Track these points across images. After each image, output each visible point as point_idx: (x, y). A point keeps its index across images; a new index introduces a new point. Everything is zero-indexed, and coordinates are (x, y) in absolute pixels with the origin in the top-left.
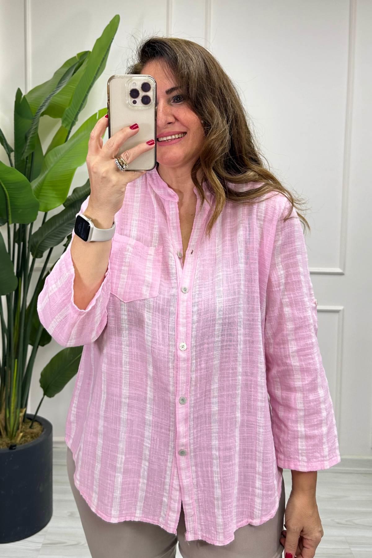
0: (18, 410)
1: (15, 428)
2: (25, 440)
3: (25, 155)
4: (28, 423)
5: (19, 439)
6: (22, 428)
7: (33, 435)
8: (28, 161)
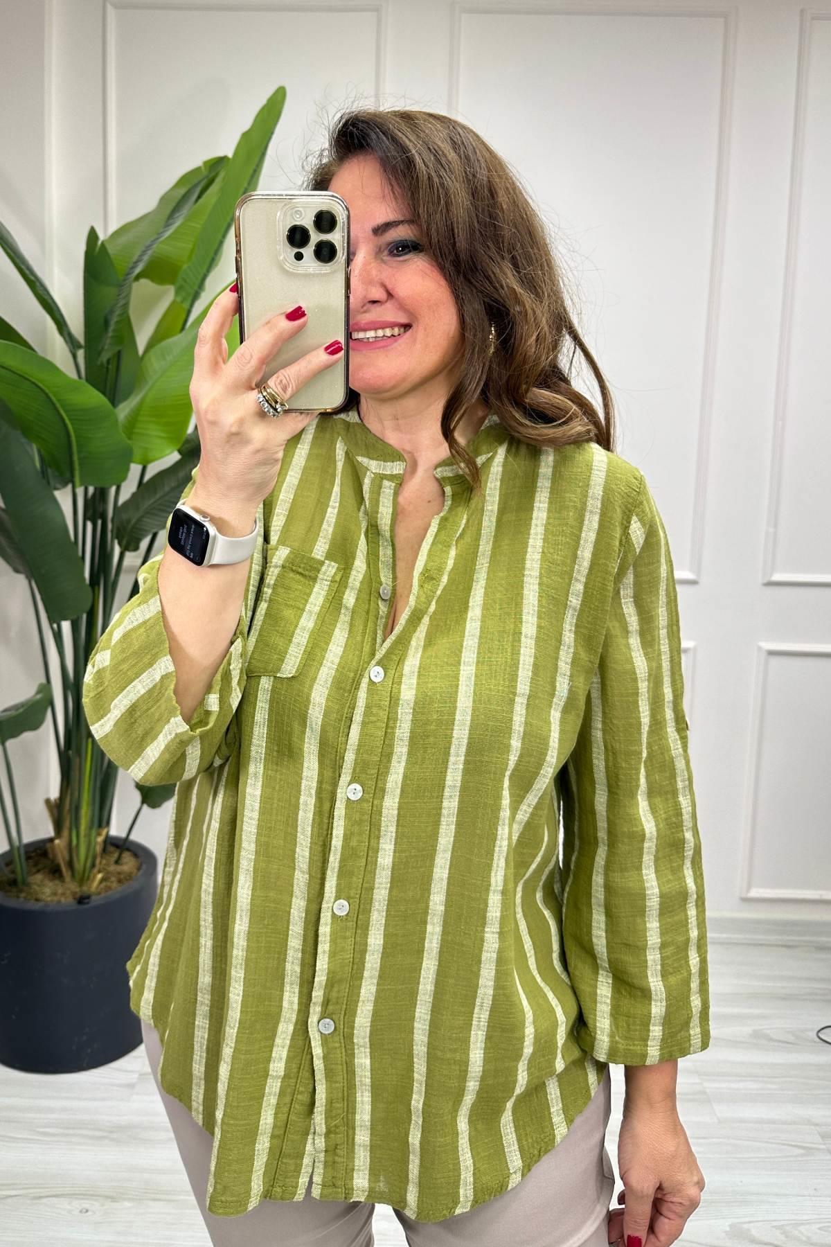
0: (94, 832)
1: (89, 864)
2: (106, 886)
3: (104, 357)
4: (111, 853)
5: (95, 884)
6: (101, 863)
7: (122, 876)
8: (110, 367)
